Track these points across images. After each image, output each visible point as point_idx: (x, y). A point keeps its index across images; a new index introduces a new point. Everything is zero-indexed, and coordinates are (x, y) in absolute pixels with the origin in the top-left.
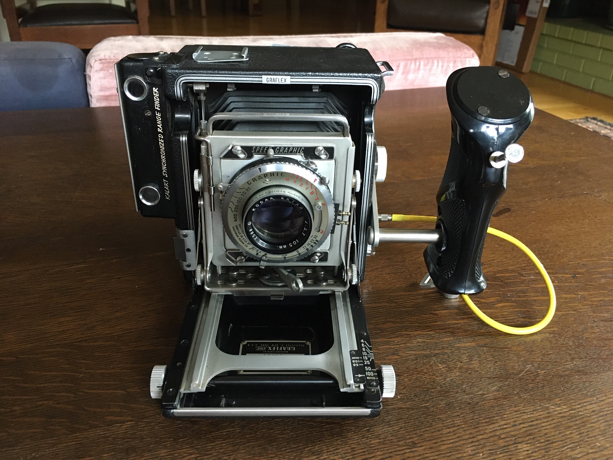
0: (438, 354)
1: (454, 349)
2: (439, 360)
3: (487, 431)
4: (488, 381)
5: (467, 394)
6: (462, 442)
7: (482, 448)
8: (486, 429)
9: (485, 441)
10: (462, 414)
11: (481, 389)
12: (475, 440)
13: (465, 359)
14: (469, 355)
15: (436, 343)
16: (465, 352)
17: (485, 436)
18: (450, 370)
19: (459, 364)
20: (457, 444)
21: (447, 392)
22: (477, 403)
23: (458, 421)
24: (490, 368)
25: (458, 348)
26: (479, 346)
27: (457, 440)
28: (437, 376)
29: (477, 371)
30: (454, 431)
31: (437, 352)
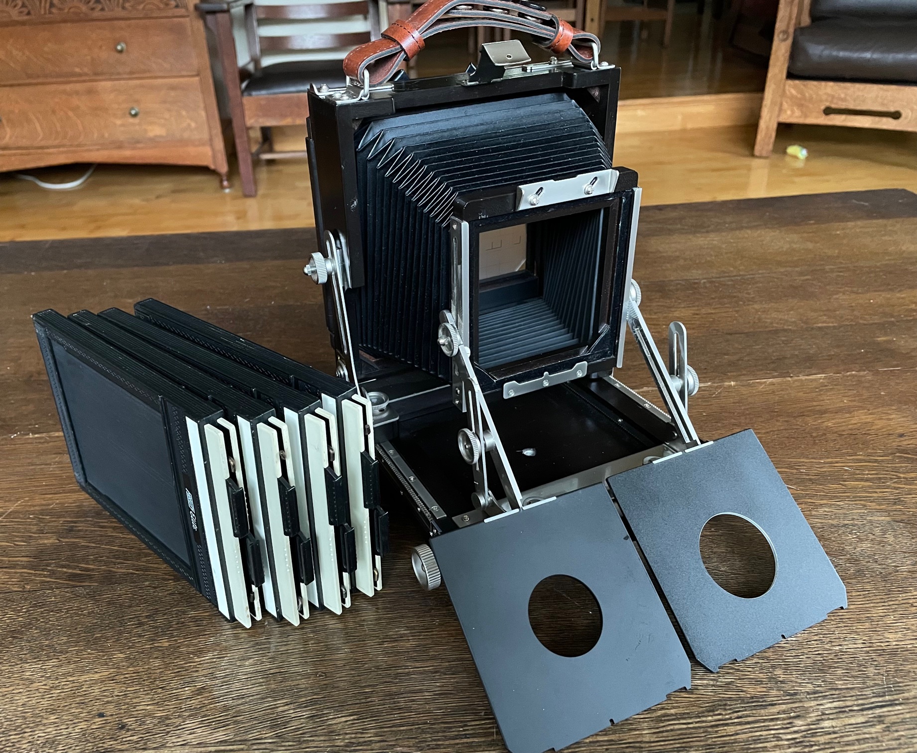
0: (847, 524)
1: (865, 522)
2: (848, 530)
3: (900, 599)
4: (902, 555)
5: (879, 565)
6: (872, 605)
7: (893, 612)
8: (899, 597)
9: (896, 606)
10: (873, 581)
11: (895, 562)
12: (886, 604)
13: (877, 531)
14: (882, 529)
15: (845, 514)
16: (878, 525)
17: (897, 602)
18: (861, 540)
19: (872, 537)
20: (867, 605)
21: (857, 560)
22: (890, 574)
23: (868, 587)
24: (906, 543)
25: (870, 521)
26: (894, 521)
27: (867, 602)
28: (846, 546)
29: (890, 545)
30: (864, 595)
31: (846, 522)
